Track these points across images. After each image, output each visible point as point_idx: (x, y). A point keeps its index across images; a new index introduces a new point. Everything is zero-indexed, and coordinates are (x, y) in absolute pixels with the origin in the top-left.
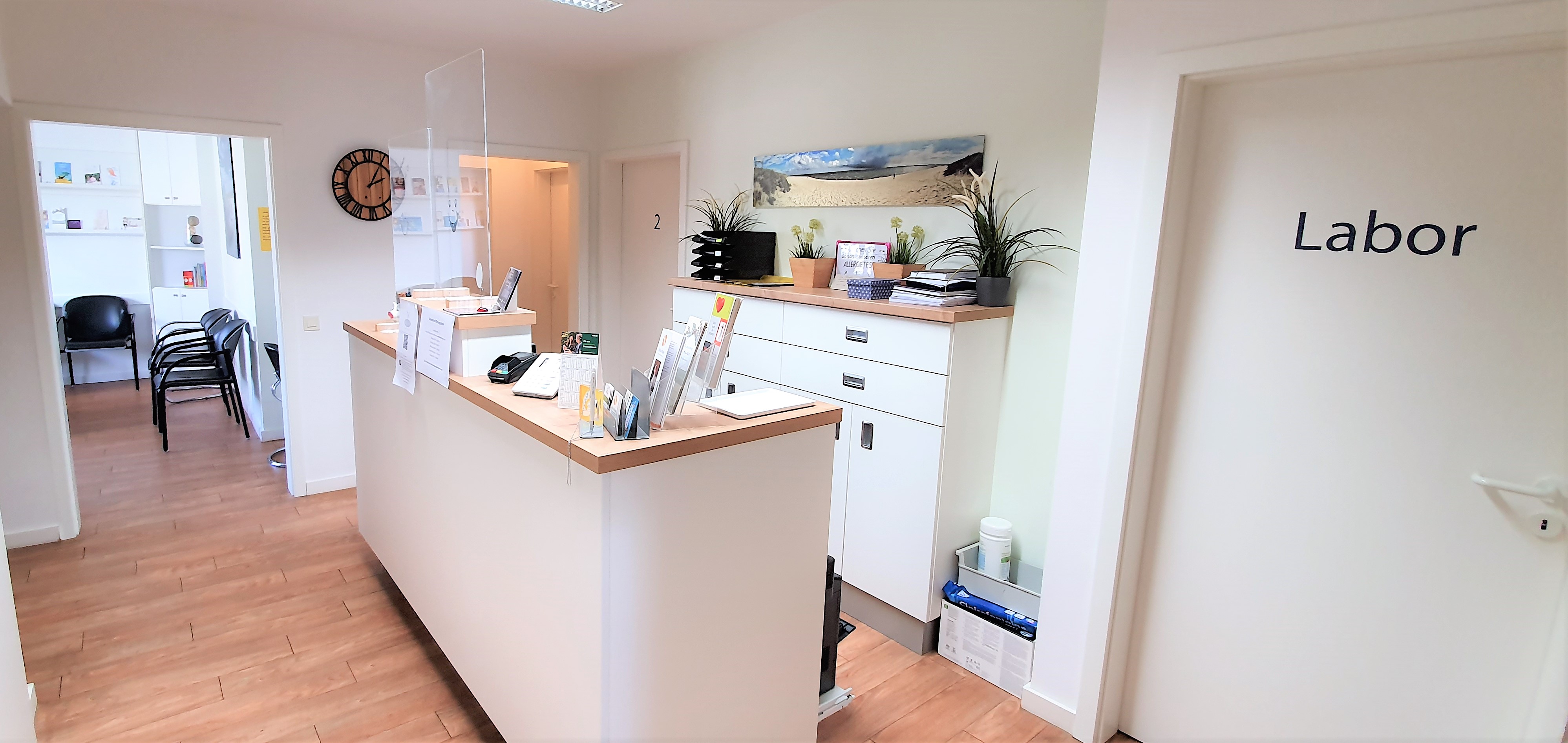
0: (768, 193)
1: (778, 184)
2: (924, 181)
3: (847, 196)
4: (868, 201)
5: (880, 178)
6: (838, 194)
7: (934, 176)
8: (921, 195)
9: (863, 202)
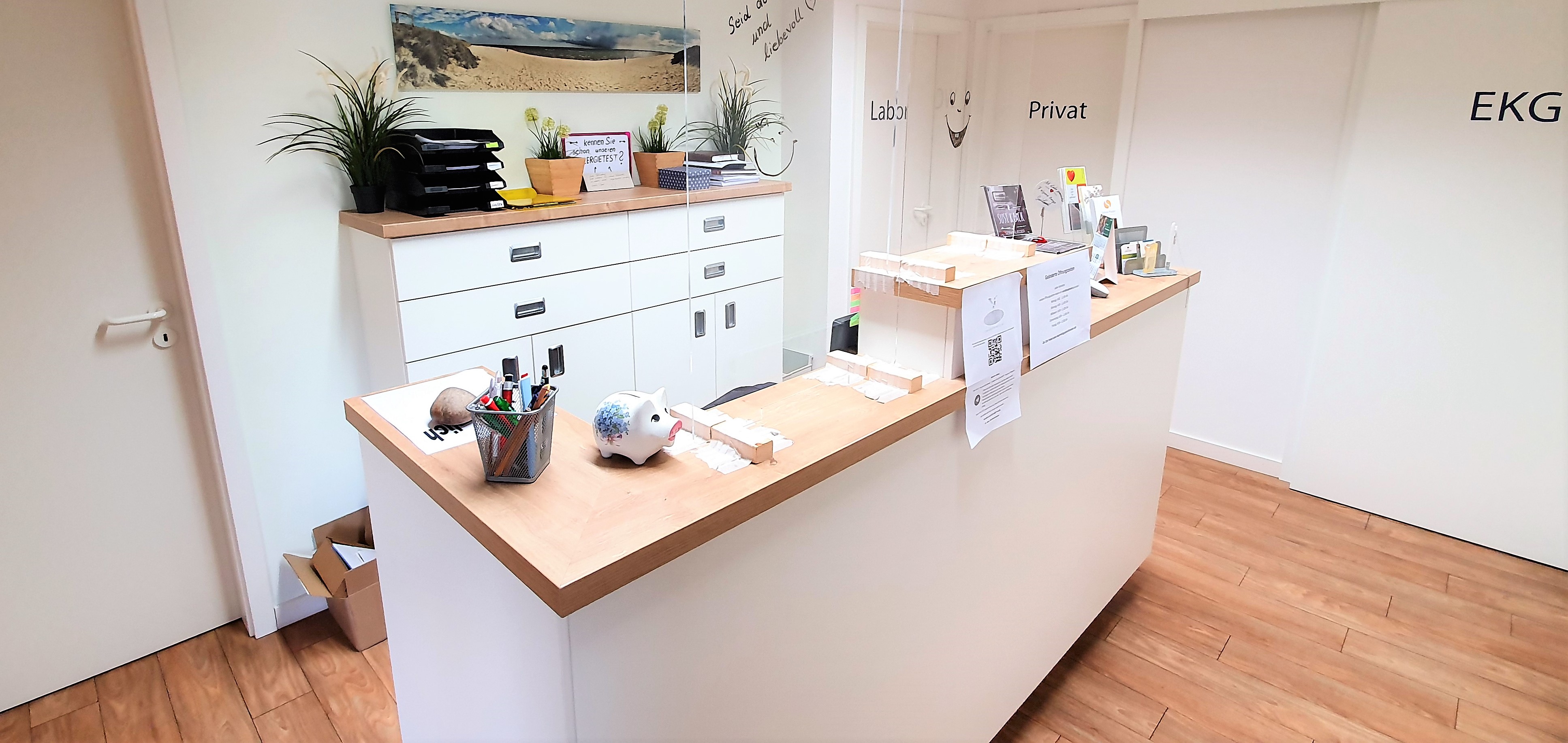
0: (431, 67)
1: (453, 55)
2: (654, 67)
3: (571, 79)
4: (598, 85)
5: (610, 60)
6: (558, 76)
7: (663, 63)
8: (652, 81)
9: (591, 86)
